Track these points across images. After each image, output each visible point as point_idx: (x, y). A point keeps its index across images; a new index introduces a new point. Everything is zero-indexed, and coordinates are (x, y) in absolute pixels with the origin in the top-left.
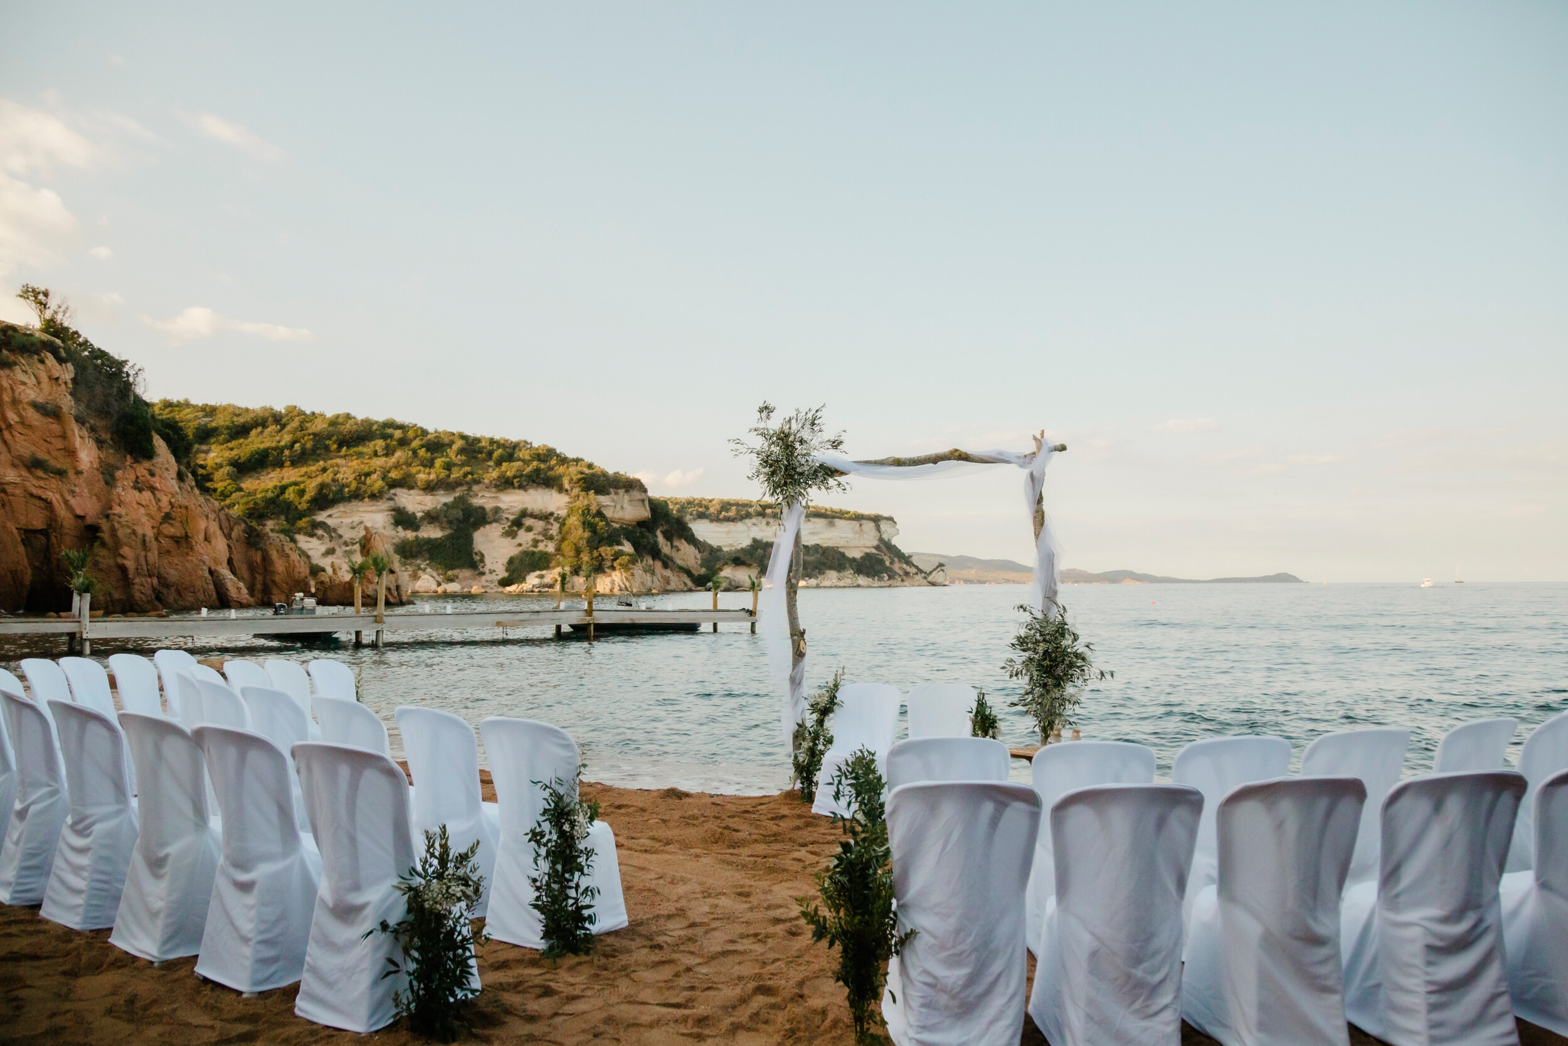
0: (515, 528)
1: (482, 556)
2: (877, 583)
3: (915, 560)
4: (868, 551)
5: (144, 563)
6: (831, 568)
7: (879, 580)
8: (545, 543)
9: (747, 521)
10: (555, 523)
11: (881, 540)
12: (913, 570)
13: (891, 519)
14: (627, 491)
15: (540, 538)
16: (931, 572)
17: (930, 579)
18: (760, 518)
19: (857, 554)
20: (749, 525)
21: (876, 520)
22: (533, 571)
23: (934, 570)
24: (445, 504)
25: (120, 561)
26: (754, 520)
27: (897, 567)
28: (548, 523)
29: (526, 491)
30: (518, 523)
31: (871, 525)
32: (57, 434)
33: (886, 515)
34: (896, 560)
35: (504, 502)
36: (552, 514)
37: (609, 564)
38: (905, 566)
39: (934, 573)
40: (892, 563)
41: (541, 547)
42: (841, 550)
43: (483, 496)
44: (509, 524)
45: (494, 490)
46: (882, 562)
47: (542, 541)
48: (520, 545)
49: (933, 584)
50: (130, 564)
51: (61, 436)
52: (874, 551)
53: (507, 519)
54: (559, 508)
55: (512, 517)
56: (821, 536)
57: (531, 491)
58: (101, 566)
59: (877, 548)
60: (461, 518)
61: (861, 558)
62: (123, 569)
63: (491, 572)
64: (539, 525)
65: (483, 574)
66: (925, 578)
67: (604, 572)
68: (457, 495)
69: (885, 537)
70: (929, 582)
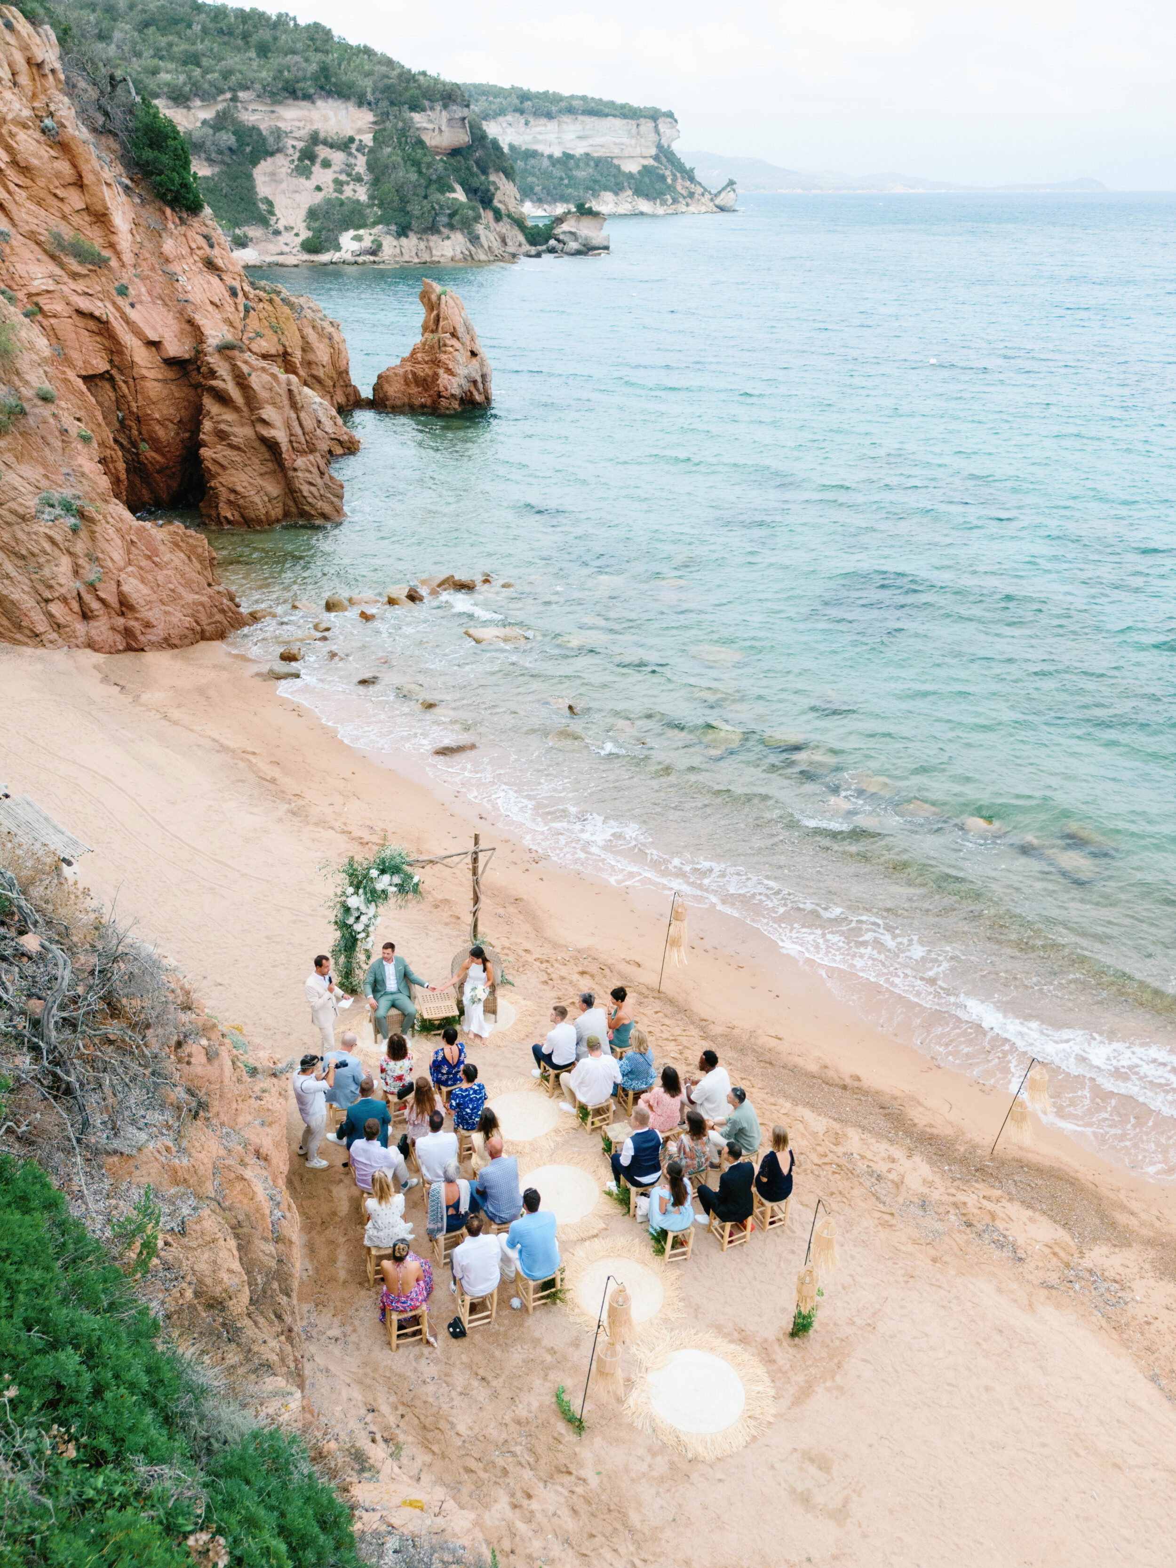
0: (307, 162)
1: (270, 203)
2: (660, 211)
3: (698, 175)
4: (646, 162)
5: (299, 431)
6: (606, 188)
7: (662, 205)
8: (351, 186)
9: (501, 119)
10: (359, 155)
11: (659, 146)
12: (700, 190)
13: (670, 115)
14: (445, 107)
15: (343, 177)
16: (720, 192)
17: (718, 201)
18: (517, 115)
19: (632, 167)
20: (504, 125)
21: (654, 115)
22: (346, 230)
23: (724, 189)
24: (204, 122)
25: (266, 432)
26: (509, 118)
27: (681, 186)
28: (350, 154)
29: (313, 102)
30: (308, 156)
31: (651, 124)
32: (71, 181)
33: (664, 110)
34: (678, 175)
35: (285, 120)
36: (352, 140)
37: (445, 220)
38: (688, 183)
39: (723, 195)
40: (674, 179)
41: (348, 191)
42: (616, 162)
43: (254, 111)
44: (297, 155)
45: (268, 101)
46: (663, 178)
47: (348, 183)
48: (319, 188)
49: (722, 209)
50: (280, 435)
51: (74, 184)
52: (652, 162)
53: (294, 147)
54: (360, 131)
55: (300, 145)
56: (591, 142)
57: (320, 103)
58: (235, 440)
59: (656, 158)
60: (234, 147)
61: (639, 172)
62: (272, 446)
63: (288, 229)
64: (338, 157)
65: (277, 233)
66: (712, 200)
67: (438, 232)
68: (220, 107)
69: (665, 142)
70: (717, 206)
